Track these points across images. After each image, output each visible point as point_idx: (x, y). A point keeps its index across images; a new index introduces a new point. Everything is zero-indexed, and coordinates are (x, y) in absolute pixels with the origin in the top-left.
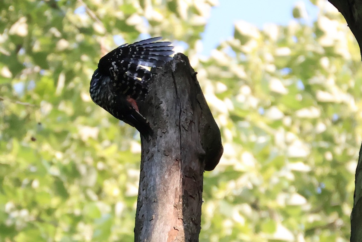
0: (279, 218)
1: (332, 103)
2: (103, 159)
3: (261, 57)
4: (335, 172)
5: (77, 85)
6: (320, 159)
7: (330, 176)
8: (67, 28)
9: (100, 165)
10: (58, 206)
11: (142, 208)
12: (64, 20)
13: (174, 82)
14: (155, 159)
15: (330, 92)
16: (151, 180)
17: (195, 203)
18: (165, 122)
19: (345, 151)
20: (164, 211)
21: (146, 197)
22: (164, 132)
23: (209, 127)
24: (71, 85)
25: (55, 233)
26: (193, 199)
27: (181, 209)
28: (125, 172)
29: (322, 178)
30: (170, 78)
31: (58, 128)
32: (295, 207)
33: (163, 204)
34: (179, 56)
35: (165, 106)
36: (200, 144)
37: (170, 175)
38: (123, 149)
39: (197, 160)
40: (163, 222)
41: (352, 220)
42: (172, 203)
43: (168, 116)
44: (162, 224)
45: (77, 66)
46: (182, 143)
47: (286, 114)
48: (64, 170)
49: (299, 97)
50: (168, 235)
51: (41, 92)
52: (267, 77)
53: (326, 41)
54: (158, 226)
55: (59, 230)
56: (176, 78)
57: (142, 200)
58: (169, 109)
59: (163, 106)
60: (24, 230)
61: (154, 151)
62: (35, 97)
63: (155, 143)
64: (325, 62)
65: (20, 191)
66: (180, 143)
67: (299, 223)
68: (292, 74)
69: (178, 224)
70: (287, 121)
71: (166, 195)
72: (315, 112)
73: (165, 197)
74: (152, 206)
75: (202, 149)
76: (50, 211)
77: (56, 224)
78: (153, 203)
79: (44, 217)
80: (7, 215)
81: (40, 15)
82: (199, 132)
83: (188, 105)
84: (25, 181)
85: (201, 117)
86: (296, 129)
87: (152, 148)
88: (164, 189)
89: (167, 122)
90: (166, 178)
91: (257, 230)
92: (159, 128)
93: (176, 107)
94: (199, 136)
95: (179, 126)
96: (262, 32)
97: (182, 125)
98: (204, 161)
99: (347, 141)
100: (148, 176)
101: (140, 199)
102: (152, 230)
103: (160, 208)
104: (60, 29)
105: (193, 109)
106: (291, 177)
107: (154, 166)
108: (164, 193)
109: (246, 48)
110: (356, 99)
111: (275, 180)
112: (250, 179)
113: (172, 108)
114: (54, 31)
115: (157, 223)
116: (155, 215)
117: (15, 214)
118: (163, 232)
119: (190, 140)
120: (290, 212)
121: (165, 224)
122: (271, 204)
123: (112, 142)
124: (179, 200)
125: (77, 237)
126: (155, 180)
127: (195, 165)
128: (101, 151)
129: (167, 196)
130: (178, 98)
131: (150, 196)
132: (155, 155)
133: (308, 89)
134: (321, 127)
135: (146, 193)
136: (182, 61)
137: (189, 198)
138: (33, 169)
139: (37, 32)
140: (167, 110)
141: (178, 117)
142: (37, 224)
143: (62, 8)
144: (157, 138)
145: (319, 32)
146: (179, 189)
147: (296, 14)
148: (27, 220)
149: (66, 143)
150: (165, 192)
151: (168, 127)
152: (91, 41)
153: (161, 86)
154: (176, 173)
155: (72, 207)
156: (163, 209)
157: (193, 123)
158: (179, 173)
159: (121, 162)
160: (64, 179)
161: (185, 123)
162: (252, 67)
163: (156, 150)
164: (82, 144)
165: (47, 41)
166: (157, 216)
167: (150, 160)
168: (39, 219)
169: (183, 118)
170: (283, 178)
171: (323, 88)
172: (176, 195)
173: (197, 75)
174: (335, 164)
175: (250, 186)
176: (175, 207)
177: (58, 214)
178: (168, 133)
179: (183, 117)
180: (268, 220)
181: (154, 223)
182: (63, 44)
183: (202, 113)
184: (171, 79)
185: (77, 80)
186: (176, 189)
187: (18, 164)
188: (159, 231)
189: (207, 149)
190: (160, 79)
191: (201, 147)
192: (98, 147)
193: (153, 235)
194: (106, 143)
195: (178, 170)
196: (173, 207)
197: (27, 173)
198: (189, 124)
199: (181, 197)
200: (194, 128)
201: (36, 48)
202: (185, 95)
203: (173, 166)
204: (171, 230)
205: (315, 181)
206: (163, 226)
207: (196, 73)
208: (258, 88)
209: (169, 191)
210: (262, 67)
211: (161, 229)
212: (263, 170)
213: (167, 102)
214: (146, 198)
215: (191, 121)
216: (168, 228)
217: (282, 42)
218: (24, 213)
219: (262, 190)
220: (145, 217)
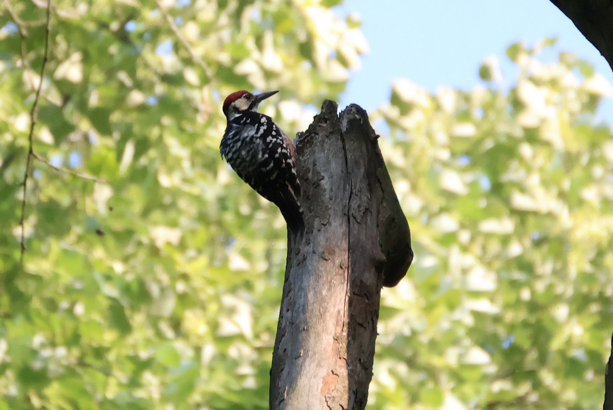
0: (446, 384)
1: (535, 213)
2: (185, 277)
3: (430, 135)
4: (532, 319)
5: (152, 161)
6: (512, 297)
7: (525, 324)
8: (141, 73)
9: (181, 287)
10: (114, 344)
11: (284, 339)
12: (139, 62)
13: (344, 148)
14: (309, 264)
15: (532, 196)
16: (301, 295)
17: (366, 335)
18: (327, 209)
19: (550, 287)
20: (318, 345)
21: (291, 321)
22: (325, 224)
23: (393, 219)
24: (143, 161)
25: (105, 385)
26: (363, 329)
27: (344, 344)
28: (217, 298)
29: (512, 327)
30: (337, 142)
31: (118, 225)
32: (473, 367)
33: (318, 335)
34: (354, 110)
35: (329, 183)
36: (378, 245)
37: (329, 290)
38: (217, 263)
39: (373, 270)
40: (316, 361)
41: (608, 374)
42: (331, 333)
43: (331, 199)
44: (314, 365)
45: (154, 132)
46: (350, 242)
47: (463, 226)
48: (126, 289)
49: (483, 203)
50: (323, 383)
51: (96, 169)
52: (438, 167)
53: (528, 119)
54: (308, 368)
55: (112, 382)
56: (346, 141)
57: (285, 325)
58: (333, 188)
59: (325, 184)
60: (61, 378)
61: (308, 253)
62: (87, 176)
63: (309, 239)
64: (526, 150)
65: (56, 319)
66: (348, 242)
67: (477, 392)
68: (473, 165)
69: (339, 366)
70: (465, 236)
71: (322, 321)
72: (507, 225)
73: (321, 324)
74: (300, 338)
75: (381, 253)
76: (99, 352)
77: (107, 372)
78: (302, 331)
79: (90, 360)
80: (34, 353)
81: (103, 51)
82: (378, 226)
83: (364, 185)
84: (64, 304)
85: (382, 203)
86: (477, 249)
87: (304, 247)
88: (319, 310)
89: (330, 208)
90: (324, 294)
91: (414, 399)
92: (317, 217)
93: (345, 186)
94: (377, 233)
95: (348, 217)
96: (434, 99)
97: (353, 214)
98: (383, 271)
99: (555, 273)
100: (296, 290)
101: (281, 324)
102: (299, 373)
103: (312, 341)
104: (132, 73)
105: (371, 191)
106: (469, 321)
107: (305, 274)
108: (320, 317)
109: (408, 122)
110: (571, 209)
111: (445, 325)
112: (407, 321)
113: (338, 188)
114: (123, 76)
115: (307, 363)
116: (304, 350)
117: (46, 353)
118: (315, 377)
119: (363, 237)
120: (466, 374)
121: (319, 365)
122: (437, 361)
123: (199, 251)
124: (342, 330)
125: (140, 394)
126: (306, 296)
127: (369, 277)
128: (182, 263)
129: (324, 321)
130: (348, 173)
131: (298, 321)
132: (308, 258)
133: (498, 190)
134: (515, 249)
135: (292, 316)
136: (357, 116)
137: (358, 327)
138: (78, 285)
139: (97, 76)
140: (331, 190)
141: (347, 201)
142: (79, 370)
143: (137, 43)
144: (312, 232)
145: (517, 105)
146: (342, 313)
147: (485, 74)
148: (64, 362)
149: (130, 249)
150: (321, 315)
151: (330, 216)
152: (179, 93)
153: (322, 153)
154: (339, 287)
155: (134, 347)
156: (316, 342)
157: (369, 213)
158: (343, 288)
159: (212, 283)
160: (125, 302)
161: (357, 212)
162: (415, 151)
163: (311, 250)
164: (154, 251)
165: (111, 91)
166: (306, 352)
167: (300, 266)
168: (82, 363)
169: (354, 204)
170: (458, 323)
171: (523, 189)
172: (337, 321)
173: (379, 139)
174: (534, 306)
175: (407, 332)
176: (335, 339)
177: (111, 356)
178: (330, 225)
179: (354, 202)
180: (430, 385)
181: (302, 363)
182: (137, 97)
183: (383, 198)
184: (340, 143)
185: (152, 153)
186: (339, 312)
187: (56, 276)
188: (309, 375)
189: (388, 255)
190: (323, 141)
191: (379, 249)
192: (178, 257)
193: (299, 380)
194: (191, 253)
195: (343, 283)
196: (332, 340)
197: (70, 291)
198: (364, 213)
199: (345, 325)
200: (370, 219)
201: (94, 100)
202: (359, 169)
203: (335, 277)
204: (328, 374)
205: (501, 331)
206: (315, 367)
207: (378, 136)
208: (422, 183)
209: (328, 314)
210: (431, 152)
211: (312, 372)
212: (429, 308)
213: (332, 177)
214: (292, 323)
215: (367, 210)
216: (324, 372)
217: (464, 116)
218: (61, 351)
219: (424, 339)
220: (289, 351)
